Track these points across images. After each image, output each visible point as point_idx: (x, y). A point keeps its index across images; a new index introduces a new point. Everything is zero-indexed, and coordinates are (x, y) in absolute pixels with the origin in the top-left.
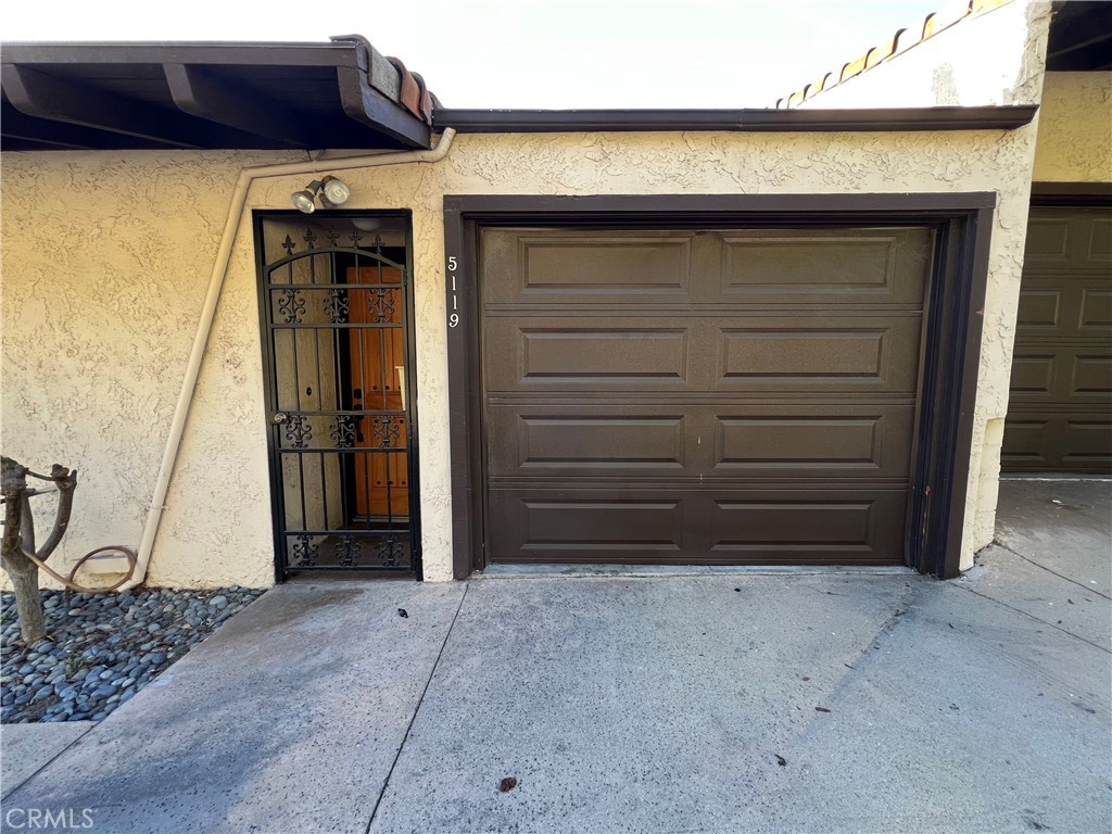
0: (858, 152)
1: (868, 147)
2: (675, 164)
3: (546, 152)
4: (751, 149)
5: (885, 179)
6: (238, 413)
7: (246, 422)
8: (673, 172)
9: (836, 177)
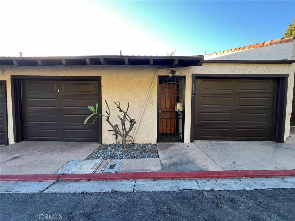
0: (264, 67)
1: (266, 66)
2: (232, 69)
3: (210, 66)
4: (246, 66)
5: (269, 72)
6: (152, 111)
7: (154, 113)
8: (232, 70)
9: (261, 71)
